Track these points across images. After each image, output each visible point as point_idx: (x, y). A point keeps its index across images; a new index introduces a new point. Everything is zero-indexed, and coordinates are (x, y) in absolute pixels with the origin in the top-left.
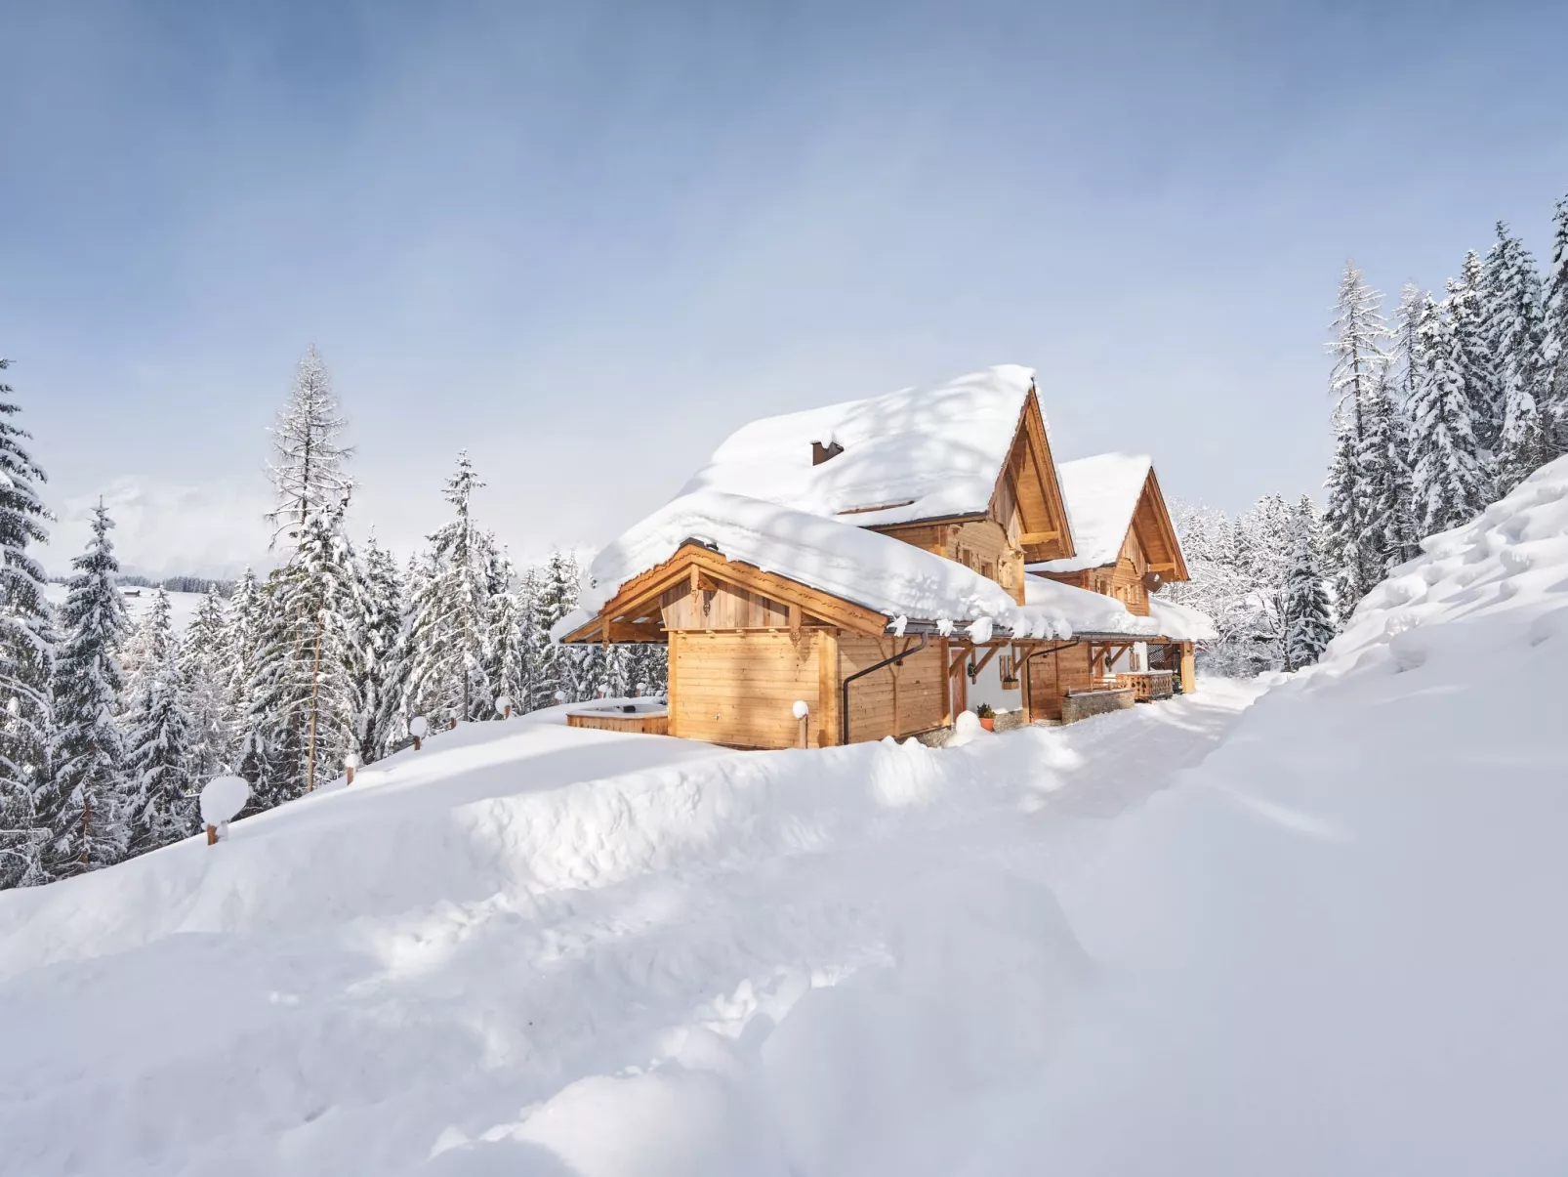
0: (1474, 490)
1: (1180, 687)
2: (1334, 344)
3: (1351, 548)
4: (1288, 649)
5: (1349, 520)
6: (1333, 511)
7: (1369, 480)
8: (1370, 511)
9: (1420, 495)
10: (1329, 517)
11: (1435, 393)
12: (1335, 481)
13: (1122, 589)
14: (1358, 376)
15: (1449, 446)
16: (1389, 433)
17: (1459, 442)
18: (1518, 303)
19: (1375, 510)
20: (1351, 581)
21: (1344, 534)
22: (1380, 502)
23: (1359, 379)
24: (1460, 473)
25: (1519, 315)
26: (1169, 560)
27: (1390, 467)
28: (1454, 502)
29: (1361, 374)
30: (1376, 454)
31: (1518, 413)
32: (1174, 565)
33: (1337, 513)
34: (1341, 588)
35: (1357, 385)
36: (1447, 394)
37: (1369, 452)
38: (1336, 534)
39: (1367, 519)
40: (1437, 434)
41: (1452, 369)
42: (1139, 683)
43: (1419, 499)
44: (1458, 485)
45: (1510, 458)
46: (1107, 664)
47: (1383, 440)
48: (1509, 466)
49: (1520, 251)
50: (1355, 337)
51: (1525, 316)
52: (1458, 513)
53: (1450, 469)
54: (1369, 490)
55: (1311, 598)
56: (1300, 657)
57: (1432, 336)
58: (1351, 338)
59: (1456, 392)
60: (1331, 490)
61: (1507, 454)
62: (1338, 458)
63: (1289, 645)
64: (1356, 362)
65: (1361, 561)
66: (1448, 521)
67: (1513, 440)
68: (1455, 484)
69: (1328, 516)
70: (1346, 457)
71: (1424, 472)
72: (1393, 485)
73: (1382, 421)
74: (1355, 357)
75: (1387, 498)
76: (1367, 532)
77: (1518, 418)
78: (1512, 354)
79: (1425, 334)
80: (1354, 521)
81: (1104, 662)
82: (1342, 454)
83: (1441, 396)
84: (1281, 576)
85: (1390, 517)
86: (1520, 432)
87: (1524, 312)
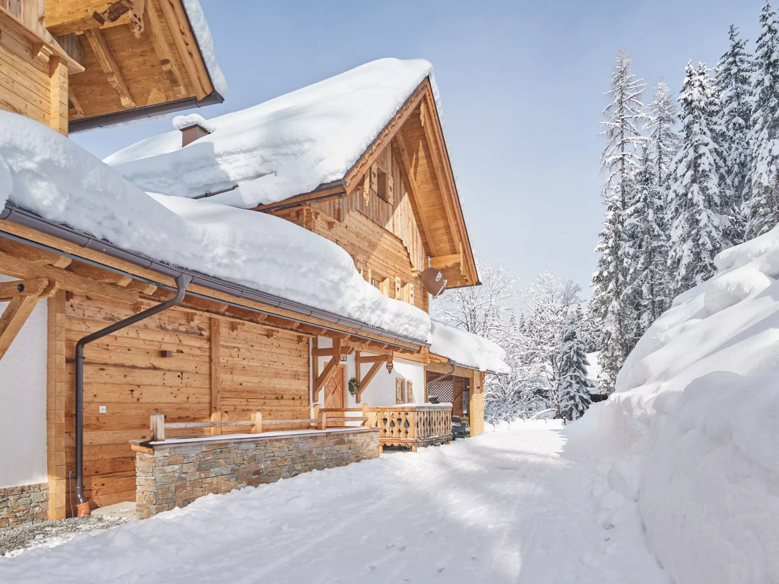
0: (718, 245)
1: (467, 429)
2: (607, 123)
3: (615, 305)
4: (559, 400)
5: (614, 281)
6: (601, 273)
7: (631, 243)
8: (632, 271)
9: (675, 251)
10: (598, 279)
11: (692, 155)
12: (605, 245)
13: (387, 280)
14: (624, 155)
15: (701, 203)
16: (649, 200)
17: (709, 200)
18: (767, 62)
19: (635, 269)
20: (614, 336)
21: (609, 292)
22: (640, 262)
23: (625, 158)
24: (708, 229)
25: (767, 73)
26: (454, 252)
27: (648, 231)
28: (702, 256)
29: (626, 153)
30: (638, 219)
31: (769, 159)
32: (460, 258)
33: (605, 274)
34: (605, 342)
35: (623, 164)
36: (700, 156)
37: (633, 217)
38: (603, 293)
39: (628, 278)
40: (692, 192)
41: (705, 134)
42: (399, 420)
43: (674, 254)
44: (707, 240)
45: (762, 202)
46: (351, 389)
47: (644, 207)
48: (761, 210)
49: (770, 12)
50: (623, 120)
51: (771, 73)
52: (705, 266)
53: (701, 224)
54: (632, 251)
55: (575, 359)
56: (567, 406)
57: (692, 101)
58: (620, 121)
59: (708, 154)
60: (600, 255)
61: (760, 198)
62: (608, 224)
63: (560, 396)
64: (623, 143)
65: (621, 317)
66: (696, 274)
67: (765, 184)
68: (704, 239)
69: (598, 277)
70: (614, 224)
71: (680, 228)
72: (650, 248)
73: (644, 189)
74: (622, 138)
75: (645, 259)
76: (628, 290)
77: (769, 164)
78: (760, 110)
79: (685, 100)
80: (617, 280)
81: (347, 387)
82: (611, 222)
83: (696, 158)
84: (557, 335)
85: (646, 276)
86: (773, 175)
87: (771, 70)
